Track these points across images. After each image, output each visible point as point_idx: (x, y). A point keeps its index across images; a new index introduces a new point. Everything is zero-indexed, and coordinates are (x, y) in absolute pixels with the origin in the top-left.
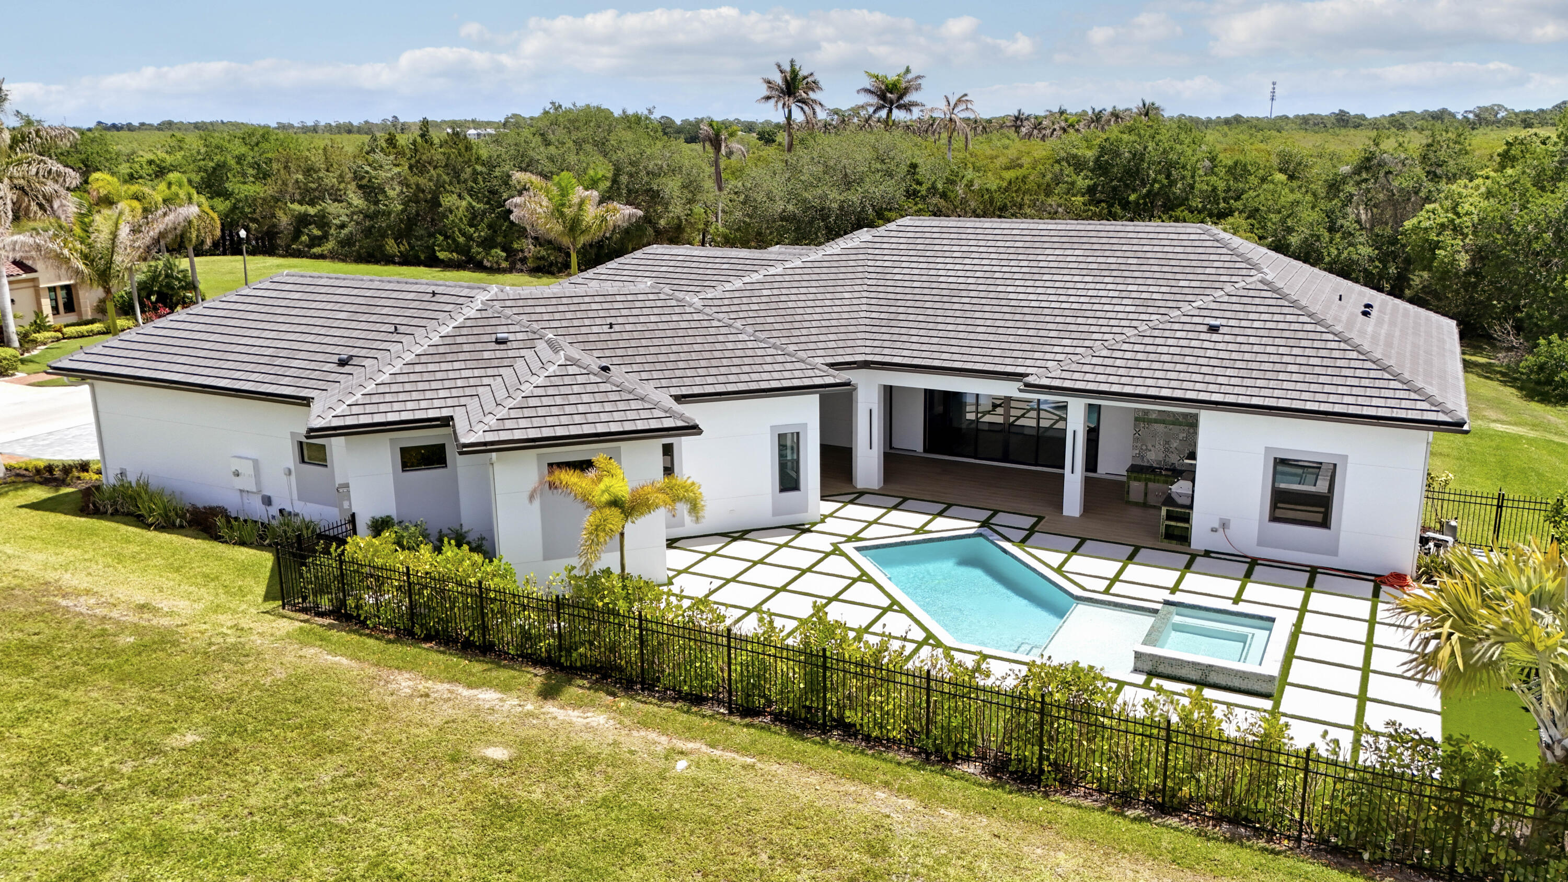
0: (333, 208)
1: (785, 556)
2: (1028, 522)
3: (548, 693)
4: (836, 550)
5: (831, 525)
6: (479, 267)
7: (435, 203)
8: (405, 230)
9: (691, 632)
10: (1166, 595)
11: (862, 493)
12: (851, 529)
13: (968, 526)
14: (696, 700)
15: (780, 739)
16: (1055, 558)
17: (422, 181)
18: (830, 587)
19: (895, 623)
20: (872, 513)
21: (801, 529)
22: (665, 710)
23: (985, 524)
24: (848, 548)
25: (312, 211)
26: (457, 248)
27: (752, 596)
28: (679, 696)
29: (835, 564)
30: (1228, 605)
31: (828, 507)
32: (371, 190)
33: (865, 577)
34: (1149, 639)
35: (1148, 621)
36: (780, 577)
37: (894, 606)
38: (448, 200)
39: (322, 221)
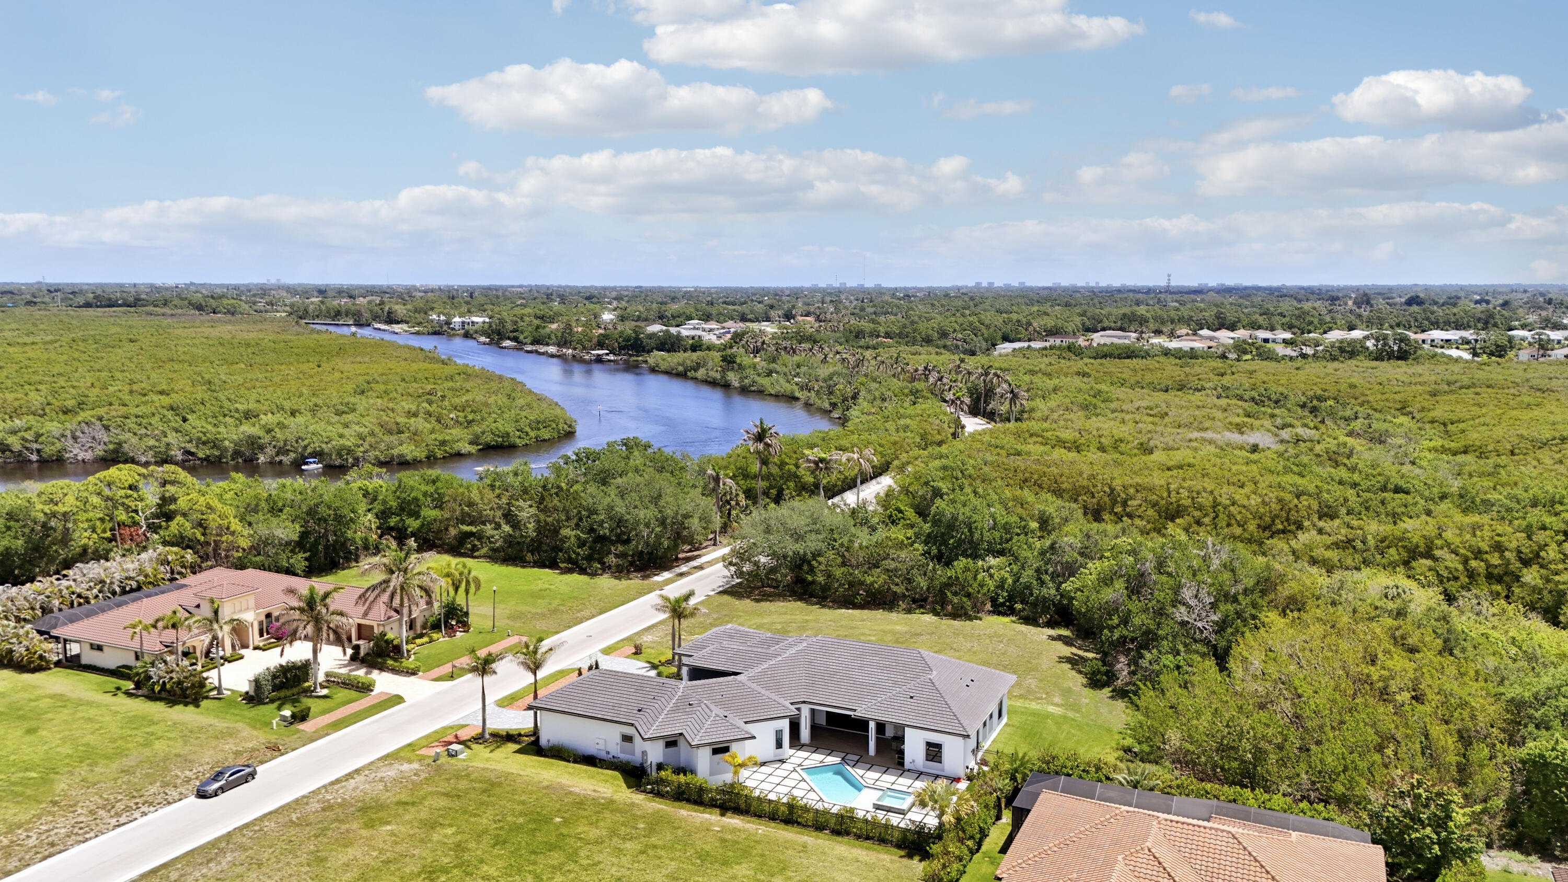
0: (488, 529)
1: (778, 772)
2: (857, 758)
3: (722, 815)
4: (795, 770)
5: (792, 760)
6: (583, 571)
7: (556, 531)
8: (536, 546)
9: (759, 798)
10: (889, 786)
11: (803, 745)
12: (799, 761)
13: (837, 760)
14: (760, 817)
15: (782, 826)
16: (861, 772)
17: (550, 520)
18: (793, 783)
19: (811, 795)
20: (805, 754)
21: (782, 761)
22: (753, 819)
23: (843, 759)
24: (798, 769)
25: (473, 529)
26: (569, 560)
27: (770, 787)
28: (756, 815)
29: (794, 775)
30: (905, 789)
31: (792, 751)
32: (514, 523)
33: (803, 780)
34: (879, 800)
35: (881, 793)
36: (778, 780)
37: (812, 790)
38: (565, 532)
39: (479, 536)
